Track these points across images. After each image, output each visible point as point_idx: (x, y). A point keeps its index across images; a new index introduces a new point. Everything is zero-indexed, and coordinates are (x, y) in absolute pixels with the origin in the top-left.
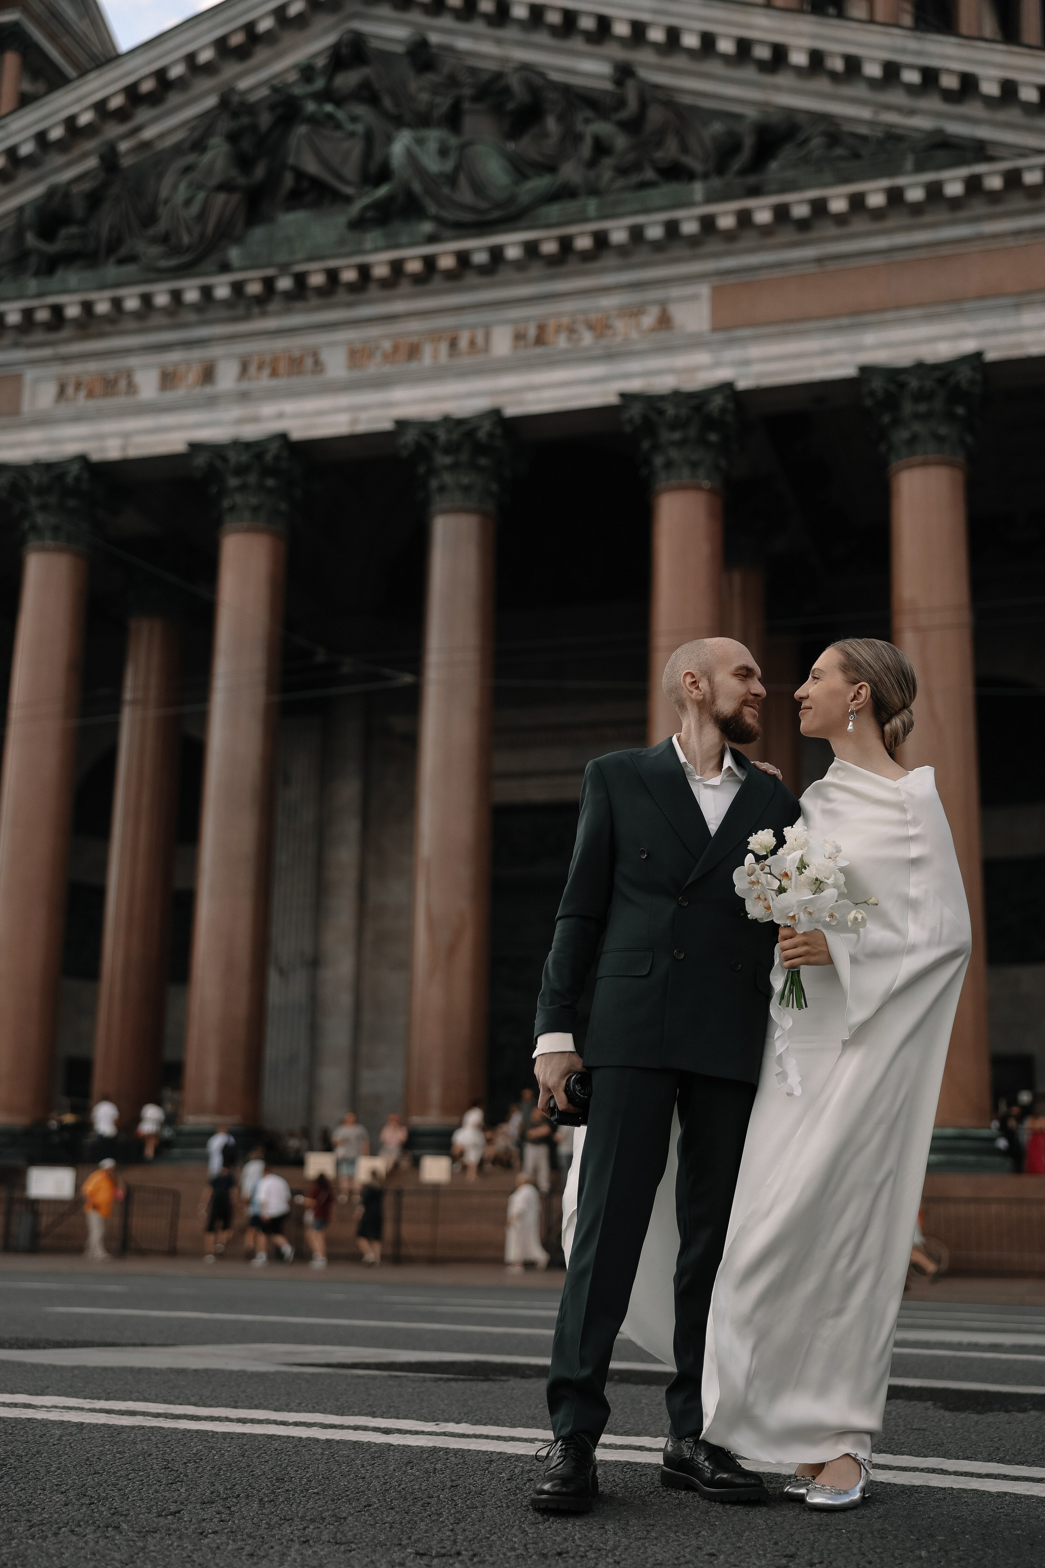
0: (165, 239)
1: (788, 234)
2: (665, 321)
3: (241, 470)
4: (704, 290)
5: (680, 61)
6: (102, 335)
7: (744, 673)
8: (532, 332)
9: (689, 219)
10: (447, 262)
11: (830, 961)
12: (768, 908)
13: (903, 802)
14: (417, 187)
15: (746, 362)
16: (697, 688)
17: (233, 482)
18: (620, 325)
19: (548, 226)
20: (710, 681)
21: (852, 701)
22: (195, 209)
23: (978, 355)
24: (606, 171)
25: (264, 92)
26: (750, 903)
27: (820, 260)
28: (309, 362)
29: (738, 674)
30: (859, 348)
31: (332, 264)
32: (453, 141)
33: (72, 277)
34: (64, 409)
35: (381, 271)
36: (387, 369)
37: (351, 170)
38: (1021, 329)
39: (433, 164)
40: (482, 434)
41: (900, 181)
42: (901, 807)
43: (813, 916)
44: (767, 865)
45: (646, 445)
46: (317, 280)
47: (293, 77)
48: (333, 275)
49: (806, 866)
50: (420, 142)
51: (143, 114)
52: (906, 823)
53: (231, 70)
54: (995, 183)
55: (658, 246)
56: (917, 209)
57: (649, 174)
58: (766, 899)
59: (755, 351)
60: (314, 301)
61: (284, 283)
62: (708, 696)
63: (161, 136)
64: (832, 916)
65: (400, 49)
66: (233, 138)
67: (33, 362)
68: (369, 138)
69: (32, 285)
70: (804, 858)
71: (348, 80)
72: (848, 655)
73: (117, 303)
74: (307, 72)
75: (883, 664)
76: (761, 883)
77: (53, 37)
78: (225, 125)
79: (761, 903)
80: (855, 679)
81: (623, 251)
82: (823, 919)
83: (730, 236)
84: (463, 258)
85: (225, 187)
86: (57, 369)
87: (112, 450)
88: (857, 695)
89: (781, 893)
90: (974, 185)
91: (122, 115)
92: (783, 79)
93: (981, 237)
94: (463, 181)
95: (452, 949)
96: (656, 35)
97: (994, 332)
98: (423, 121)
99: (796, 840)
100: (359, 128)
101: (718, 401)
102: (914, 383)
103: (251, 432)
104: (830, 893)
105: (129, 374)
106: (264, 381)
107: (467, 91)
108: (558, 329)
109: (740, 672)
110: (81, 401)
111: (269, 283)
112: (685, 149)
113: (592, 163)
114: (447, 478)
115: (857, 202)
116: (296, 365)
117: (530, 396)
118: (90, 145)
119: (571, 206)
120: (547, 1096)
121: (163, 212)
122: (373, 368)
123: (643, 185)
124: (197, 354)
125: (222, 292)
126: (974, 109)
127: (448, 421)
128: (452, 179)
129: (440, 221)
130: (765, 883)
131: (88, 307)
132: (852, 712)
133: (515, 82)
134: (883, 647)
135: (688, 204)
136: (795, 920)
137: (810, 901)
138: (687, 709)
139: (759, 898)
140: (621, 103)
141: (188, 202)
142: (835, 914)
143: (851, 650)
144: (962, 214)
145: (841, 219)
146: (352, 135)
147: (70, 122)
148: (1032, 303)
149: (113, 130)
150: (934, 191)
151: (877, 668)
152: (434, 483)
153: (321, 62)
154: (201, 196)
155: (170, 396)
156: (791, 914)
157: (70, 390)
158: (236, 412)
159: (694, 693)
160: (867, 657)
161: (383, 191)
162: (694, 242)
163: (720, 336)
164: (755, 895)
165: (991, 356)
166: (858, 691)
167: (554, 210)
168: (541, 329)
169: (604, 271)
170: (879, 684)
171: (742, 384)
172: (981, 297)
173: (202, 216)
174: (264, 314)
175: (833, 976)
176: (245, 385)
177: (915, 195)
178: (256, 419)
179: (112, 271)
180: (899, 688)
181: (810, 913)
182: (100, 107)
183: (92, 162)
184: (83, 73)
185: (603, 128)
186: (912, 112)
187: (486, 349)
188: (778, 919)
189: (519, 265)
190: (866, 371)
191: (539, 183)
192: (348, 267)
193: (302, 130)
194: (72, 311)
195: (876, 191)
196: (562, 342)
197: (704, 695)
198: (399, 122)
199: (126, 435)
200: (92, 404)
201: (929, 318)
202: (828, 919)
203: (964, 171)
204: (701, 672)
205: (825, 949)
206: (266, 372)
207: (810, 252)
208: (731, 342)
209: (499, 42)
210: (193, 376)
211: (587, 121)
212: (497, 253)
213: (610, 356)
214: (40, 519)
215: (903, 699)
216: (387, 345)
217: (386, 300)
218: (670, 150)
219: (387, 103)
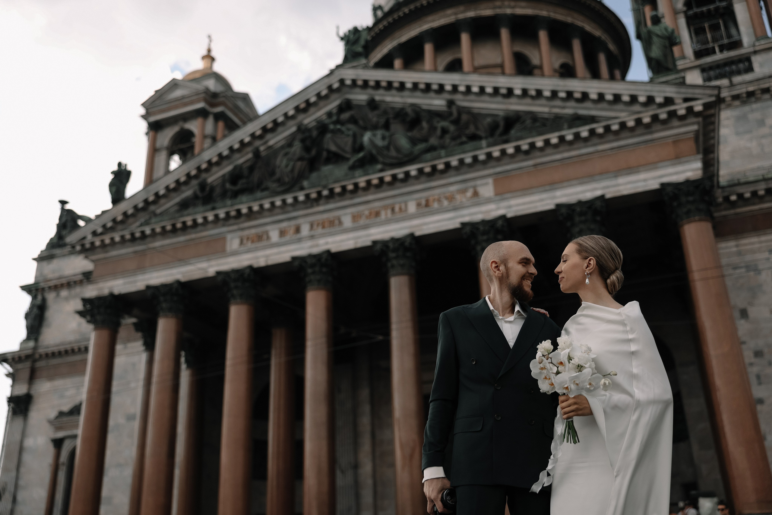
0: (279, 180)
1: (521, 157)
2: (476, 194)
3: (313, 266)
4: (490, 181)
5: (472, 97)
6: (256, 219)
7: (525, 262)
8: (423, 202)
9: (482, 154)
10: (388, 179)
11: (591, 413)
12: (552, 384)
13: (624, 320)
14: (374, 152)
15: (510, 207)
16: (499, 270)
17: (310, 271)
18: (458, 197)
19: (426, 161)
20: (506, 266)
21: (586, 268)
22: (290, 168)
23: (603, 196)
24: (447, 139)
25: (314, 124)
26: (541, 383)
27: (535, 165)
28: (337, 222)
29: (522, 262)
30: (554, 198)
31: (343, 183)
32: (387, 134)
33: (244, 198)
34: (243, 248)
35: (362, 184)
36: (368, 222)
37: (348, 148)
38: (618, 185)
39: (380, 143)
40: (407, 244)
41: (563, 133)
42: (622, 323)
43: (579, 385)
44: (550, 358)
45: (473, 242)
46: (338, 190)
47: (324, 117)
48: (344, 188)
49: (572, 359)
50: (374, 135)
51: (269, 136)
52: (627, 332)
53: (301, 117)
54: (600, 130)
55: (470, 166)
56: (571, 143)
57: (464, 139)
58: (550, 379)
59: (513, 202)
60: (337, 198)
61: (325, 193)
62: (505, 274)
63: (276, 143)
64: (590, 384)
65: (364, 103)
66: (303, 141)
67: (230, 232)
68: (355, 136)
69: (229, 202)
70: (570, 355)
71: (345, 116)
72: (580, 245)
73: (261, 206)
74: (329, 114)
75: (601, 246)
76: (546, 369)
77: (236, 115)
78: (300, 136)
79: (547, 381)
80: (587, 256)
81: (457, 168)
82: (585, 387)
83: (498, 159)
84: (394, 177)
85: (301, 159)
86: (240, 233)
87: (262, 263)
88: (589, 265)
89: (558, 374)
90: (592, 132)
91: (261, 137)
92: (513, 100)
93: (598, 152)
94: (392, 148)
95: (411, 456)
96: (462, 89)
97: (608, 187)
98: (375, 128)
99: (564, 343)
100: (351, 133)
101: (500, 223)
102: (578, 209)
103: (315, 251)
104: (587, 371)
105: (267, 233)
106: (320, 231)
107: (391, 116)
108: (434, 200)
109: (522, 261)
110: (249, 245)
111: (319, 193)
112: (477, 128)
113: (442, 137)
114: (395, 262)
115: (547, 142)
116: (332, 223)
117: (425, 227)
118: (250, 149)
119: (434, 154)
120: (432, 505)
121: (278, 171)
122: (362, 222)
123: (462, 143)
124: (293, 223)
125: (301, 198)
126: (588, 104)
127: (393, 240)
128: (387, 148)
129: (384, 164)
130: (549, 368)
131: (250, 209)
132: (588, 274)
133: (409, 110)
134: (599, 238)
135: (480, 148)
136: (568, 390)
137: (576, 377)
138: (493, 281)
139: (546, 378)
140: (451, 114)
141: (287, 166)
142: (592, 383)
143: (581, 242)
144: (589, 143)
145: (541, 149)
146: (348, 135)
147: (242, 142)
148: (621, 175)
149: (257, 143)
150: (577, 136)
151: (597, 248)
152: (389, 264)
153: (335, 111)
154: (291, 164)
155: (284, 240)
156: (566, 386)
157: (245, 241)
158: (309, 243)
159: (497, 273)
160: (591, 244)
161: (361, 155)
162: (484, 163)
163: (498, 198)
164: (543, 376)
165: (608, 196)
166: (589, 263)
167: (428, 156)
168: (427, 201)
169: (450, 177)
170: (600, 257)
171: (509, 215)
172: (601, 174)
173: (292, 171)
174: (318, 205)
175: (593, 423)
176: (313, 233)
177: (570, 137)
178: (317, 246)
179: (259, 194)
180: (612, 259)
181: (577, 384)
182: (253, 135)
183: (250, 156)
184: (245, 123)
185: (444, 124)
186: (564, 108)
187: (406, 210)
188: (559, 389)
189: (416, 178)
190: (559, 206)
191: (421, 146)
192: (350, 184)
193: (329, 136)
194: (244, 211)
195: (554, 137)
196: (436, 205)
197: (502, 274)
198: (365, 129)
199: (267, 256)
200: (254, 245)
201: (581, 184)
202: (588, 386)
203: (588, 127)
204: (501, 261)
205: (587, 406)
206: (320, 227)
207: (531, 163)
208: (503, 199)
209: (402, 97)
210: (292, 231)
211: (438, 122)
212: (407, 174)
213: (455, 209)
214: (235, 292)
215: (615, 264)
216: (367, 213)
217: (366, 195)
218: (472, 129)
219: (361, 123)
